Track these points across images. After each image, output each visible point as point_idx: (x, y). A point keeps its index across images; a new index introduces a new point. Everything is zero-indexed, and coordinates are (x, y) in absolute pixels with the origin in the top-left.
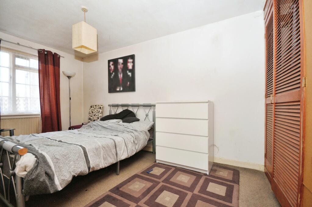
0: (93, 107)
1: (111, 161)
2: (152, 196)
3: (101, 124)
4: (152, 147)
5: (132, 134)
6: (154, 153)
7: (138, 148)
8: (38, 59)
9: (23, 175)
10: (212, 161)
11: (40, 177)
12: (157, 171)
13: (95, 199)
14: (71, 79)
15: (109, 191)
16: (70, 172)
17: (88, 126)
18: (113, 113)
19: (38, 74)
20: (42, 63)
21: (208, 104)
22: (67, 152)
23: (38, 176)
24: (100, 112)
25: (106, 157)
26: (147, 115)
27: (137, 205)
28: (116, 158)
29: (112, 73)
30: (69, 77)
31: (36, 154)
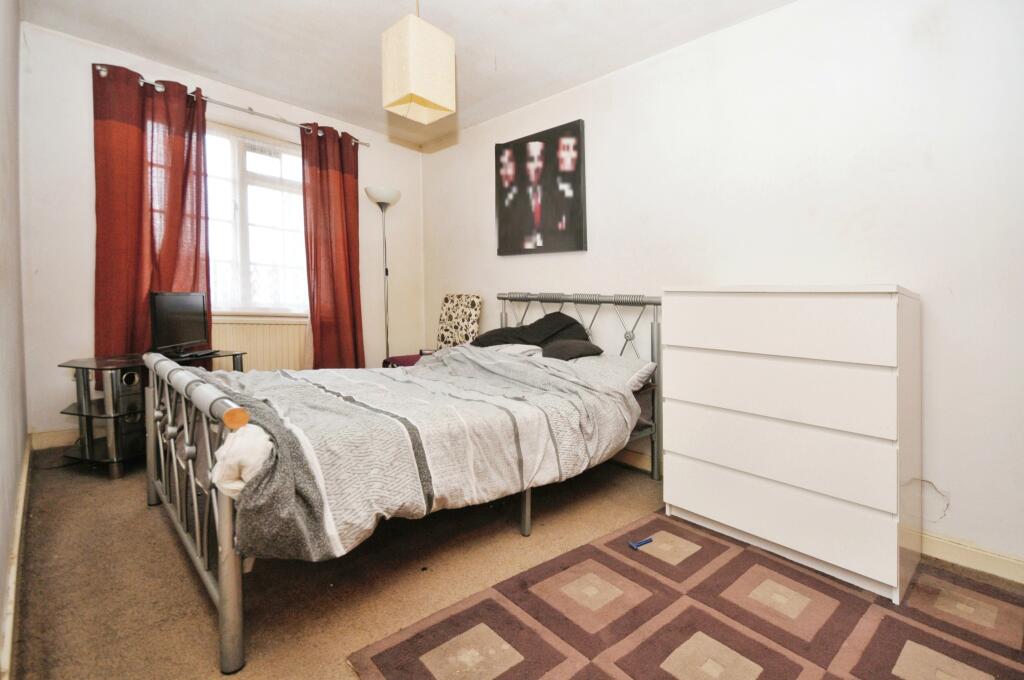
0: (452, 301)
1: (501, 484)
2: (649, 643)
3: (474, 355)
4: (650, 454)
5: (574, 398)
6: (656, 475)
7: (597, 451)
8: (300, 153)
9: (234, 491)
10: (913, 546)
11: (279, 505)
12: (669, 549)
13: (446, 604)
14: (389, 210)
15: (493, 587)
16: (369, 501)
17: (438, 359)
18: (513, 324)
19: (300, 198)
20: (311, 165)
21: (895, 300)
22: (361, 434)
23: (274, 499)
24: (473, 318)
25: (486, 470)
26: (629, 338)
27: (592, 665)
28: (518, 477)
29: (509, 190)
30: (383, 206)
31: (273, 432)
